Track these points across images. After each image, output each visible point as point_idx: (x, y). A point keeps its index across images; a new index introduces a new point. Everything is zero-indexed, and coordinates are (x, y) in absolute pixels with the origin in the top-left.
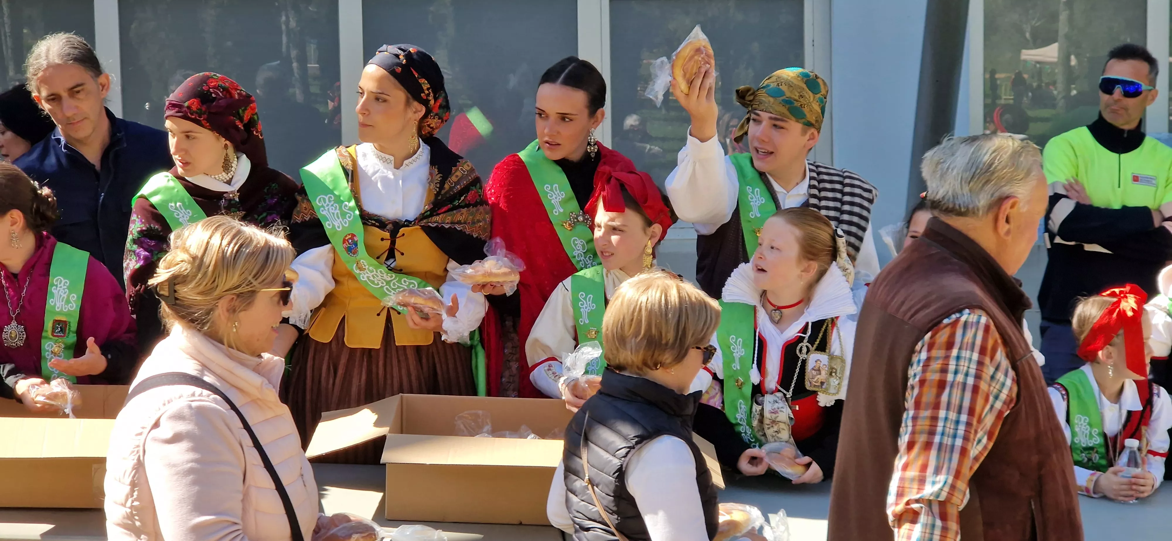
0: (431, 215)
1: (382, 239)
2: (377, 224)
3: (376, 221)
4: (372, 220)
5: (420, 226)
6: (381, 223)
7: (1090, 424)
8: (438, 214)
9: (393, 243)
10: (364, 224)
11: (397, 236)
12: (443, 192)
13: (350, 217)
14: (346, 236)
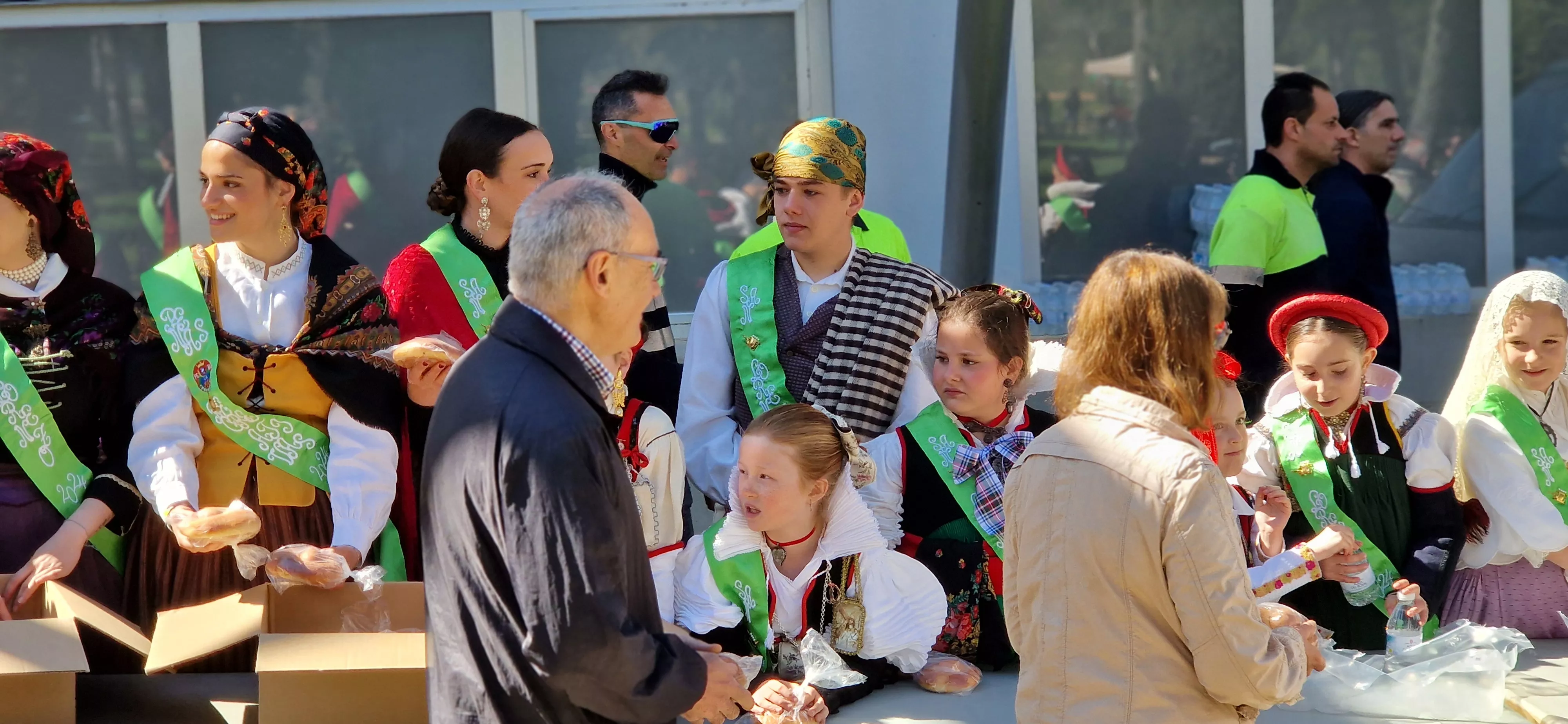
13: (203, 338)
14: (199, 363)
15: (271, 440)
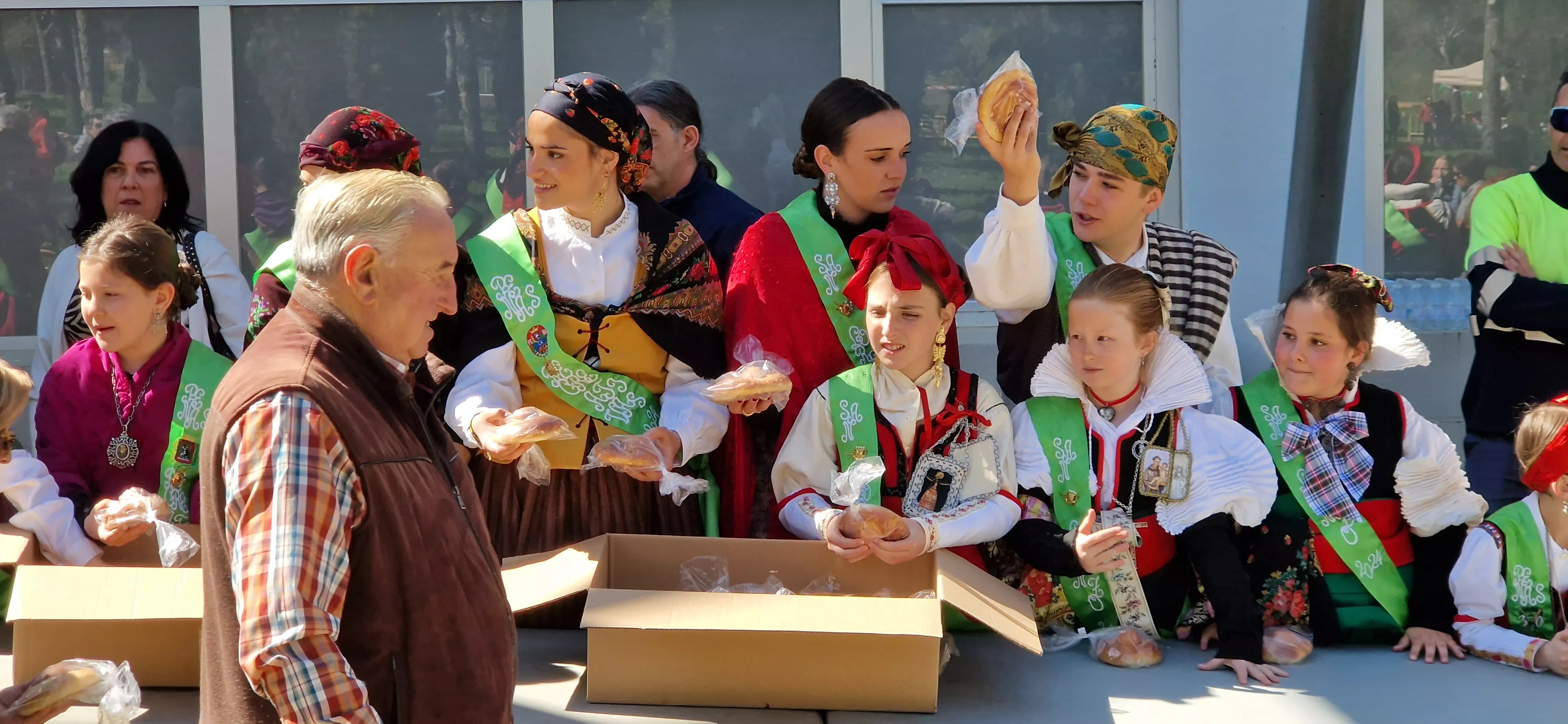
0: (644, 299)
1: (580, 332)
2: (573, 311)
3: (572, 307)
4: (565, 306)
5: (630, 313)
6: (577, 310)
7: (1533, 578)
8: (653, 297)
9: (595, 336)
10: (555, 311)
11: (600, 327)
12: (659, 266)
13: (535, 304)
14: (532, 329)
15: (606, 401)
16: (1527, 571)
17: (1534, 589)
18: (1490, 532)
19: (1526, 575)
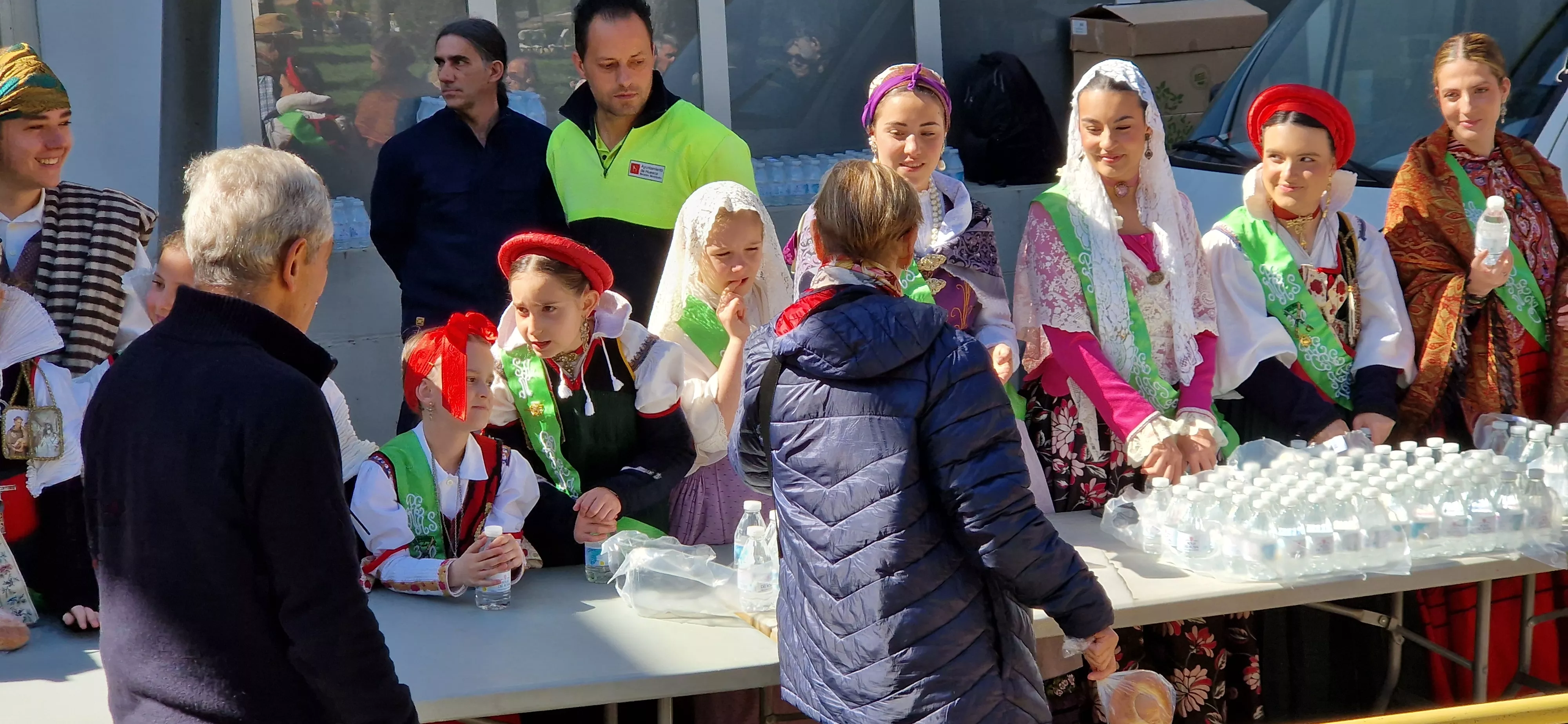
7: (423, 505)
16: (418, 499)
17: (426, 517)
18: (379, 463)
19: (417, 503)
